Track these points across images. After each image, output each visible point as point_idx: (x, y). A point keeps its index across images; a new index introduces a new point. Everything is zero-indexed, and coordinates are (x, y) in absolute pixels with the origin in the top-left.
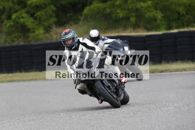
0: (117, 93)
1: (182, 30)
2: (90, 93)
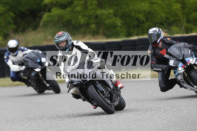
0: (111, 99)
1: (141, 37)
2: (84, 98)
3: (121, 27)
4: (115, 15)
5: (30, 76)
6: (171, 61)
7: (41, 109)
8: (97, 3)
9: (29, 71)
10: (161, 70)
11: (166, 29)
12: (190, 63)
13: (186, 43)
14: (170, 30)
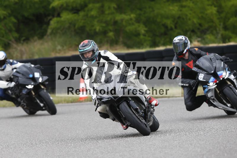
2: (113, 116)
3: (144, 35)
4: (138, 21)
5: (21, 94)
6: (201, 75)
7: (48, 134)
8: (115, 6)
9: (20, 87)
10: (187, 85)
11: (199, 37)
12: (223, 77)
13: (217, 54)
14: (203, 39)
